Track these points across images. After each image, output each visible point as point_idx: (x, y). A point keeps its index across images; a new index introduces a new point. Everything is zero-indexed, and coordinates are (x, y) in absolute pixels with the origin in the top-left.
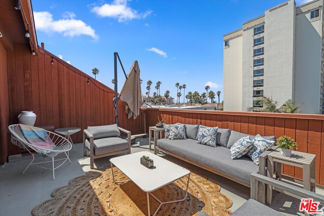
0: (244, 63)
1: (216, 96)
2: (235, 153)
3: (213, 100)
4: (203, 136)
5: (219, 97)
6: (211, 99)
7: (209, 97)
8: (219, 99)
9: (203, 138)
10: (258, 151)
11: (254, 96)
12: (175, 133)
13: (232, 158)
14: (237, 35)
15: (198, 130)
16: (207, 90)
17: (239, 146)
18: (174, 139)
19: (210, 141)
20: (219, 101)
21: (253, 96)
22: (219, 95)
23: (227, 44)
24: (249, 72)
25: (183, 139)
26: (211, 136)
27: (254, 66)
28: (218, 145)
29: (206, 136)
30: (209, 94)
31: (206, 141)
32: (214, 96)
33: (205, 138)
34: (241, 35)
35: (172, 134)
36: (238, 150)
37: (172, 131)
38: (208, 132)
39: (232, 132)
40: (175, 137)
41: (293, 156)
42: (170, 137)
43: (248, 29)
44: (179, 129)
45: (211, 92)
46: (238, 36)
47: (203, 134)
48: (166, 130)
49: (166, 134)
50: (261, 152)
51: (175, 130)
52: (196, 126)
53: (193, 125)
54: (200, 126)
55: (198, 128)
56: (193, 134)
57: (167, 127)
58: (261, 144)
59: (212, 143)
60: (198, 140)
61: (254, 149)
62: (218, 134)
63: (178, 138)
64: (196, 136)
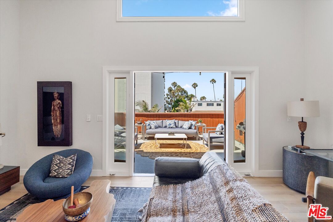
2: (188, 127)
4: (170, 124)
12: (155, 125)
13: (187, 129)
17: (188, 125)
25: (158, 128)
26: (173, 124)
28: (176, 127)
31: (172, 126)
38: (172, 122)
39: (179, 121)
41: (202, 124)
48: (147, 125)
49: (148, 127)
50: (194, 125)
51: (153, 124)
52: (161, 121)
53: (160, 121)
54: (166, 120)
55: (162, 122)
56: (161, 125)
57: (147, 122)
58: (194, 123)
59: (174, 126)
60: (168, 127)
61: (192, 125)
62: (175, 123)
63: (156, 128)
64: (163, 125)
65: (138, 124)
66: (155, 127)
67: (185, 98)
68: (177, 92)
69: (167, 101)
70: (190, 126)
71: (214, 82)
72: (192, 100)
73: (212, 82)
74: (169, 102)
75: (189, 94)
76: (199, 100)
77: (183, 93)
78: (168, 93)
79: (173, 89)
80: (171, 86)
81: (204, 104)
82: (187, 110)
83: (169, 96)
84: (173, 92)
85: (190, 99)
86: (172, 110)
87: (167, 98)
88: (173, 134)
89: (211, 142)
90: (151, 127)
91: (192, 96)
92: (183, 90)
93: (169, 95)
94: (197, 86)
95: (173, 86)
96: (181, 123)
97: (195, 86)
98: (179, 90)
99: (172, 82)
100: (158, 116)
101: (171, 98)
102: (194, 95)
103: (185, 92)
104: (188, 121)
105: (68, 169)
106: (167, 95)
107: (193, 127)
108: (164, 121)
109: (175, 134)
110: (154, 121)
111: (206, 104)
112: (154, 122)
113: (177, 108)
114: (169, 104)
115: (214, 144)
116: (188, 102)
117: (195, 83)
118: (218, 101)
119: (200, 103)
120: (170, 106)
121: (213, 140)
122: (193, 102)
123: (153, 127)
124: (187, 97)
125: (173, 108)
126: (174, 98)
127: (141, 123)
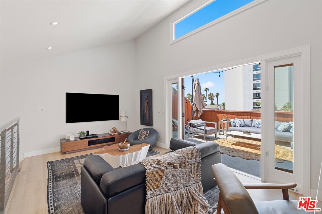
1: (215, 98)
2: (282, 129)
3: (212, 101)
5: (217, 99)
6: (211, 101)
7: (209, 98)
8: (218, 101)
13: (281, 131)
15: (252, 122)
16: (206, 92)
17: (284, 126)
18: (240, 127)
20: (218, 102)
21: (253, 98)
22: (217, 97)
25: (244, 126)
27: (254, 71)
30: (209, 96)
32: (213, 98)
42: (237, 126)
45: (211, 94)
47: (259, 123)
48: (232, 122)
49: (232, 125)
51: (239, 122)
52: (251, 119)
53: (248, 119)
54: (256, 119)
55: (252, 120)
56: (249, 124)
57: (232, 120)
60: (256, 126)
63: (242, 126)
64: (252, 124)
65: (223, 120)
66: (240, 125)
88: (249, 133)
100: (249, 114)
105: (144, 137)
109: (251, 134)
110: (240, 119)
112: (240, 121)
123: (237, 124)
127: (226, 120)
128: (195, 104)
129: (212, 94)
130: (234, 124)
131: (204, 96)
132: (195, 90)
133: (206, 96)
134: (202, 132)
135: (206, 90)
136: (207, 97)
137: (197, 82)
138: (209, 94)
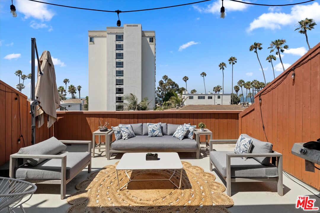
0: (108, 62)
1: (77, 91)
2: (182, 136)
3: (74, 95)
4: (154, 131)
5: (80, 92)
6: (72, 94)
7: (69, 91)
8: (80, 95)
9: (154, 132)
10: (191, 132)
11: (117, 93)
12: (128, 133)
13: (181, 139)
14: (101, 35)
15: (142, 127)
16: (66, 84)
17: (182, 132)
18: (129, 138)
19: (159, 133)
21: (115, 92)
22: (79, 90)
23: (91, 40)
24: (113, 71)
25: (134, 137)
26: (159, 130)
27: (116, 67)
28: (163, 134)
29: (155, 131)
30: (69, 88)
31: (156, 134)
32: (75, 91)
33: (155, 132)
34: (105, 37)
35: (126, 134)
36: (182, 134)
37: (125, 132)
38: (156, 127)
39: (168, 124)
40: (129, 137)
41: (205, 131)
42: (124, 138)
43: (111, 33)
44: (129, 129)
45: (72, 86)
46: (102, 37)
47: (153, 129)
48: (116, 132)
49: (117, 136)
50: (192, 132)
51: (126, 130)
52: (140, 124)
54: (148, 124)
55: (142, 126)
56: (139, 131)
57: (116, 128)
58: (191, 128)
59: (160, 134)
60: (150, 134)
61: (188, 132)
62: (162, 128)
63: (130, 137)
64: (142, 132)
65: (101, 131)
66: (129, 135)
67: (176, 91)
68: (168, 85)
69: (158, 95)
70: (186, 134)
71: (204, 76)
72: (183, 93)
73: (202, 75)
74: (160, 95)
75: (180, 87)
76: (190, 93)
77: (174, 86)
78: (159, 86)
79: (164, 82)
80: (163, 80)
81: (195, 97)
82: (178, 104)
83: (160, 90)
84: (164, 86)
85: (181, 92)
86: (163, 103)
87: (158, 91)
89: (233, 177)
90: (122, 136)
91: (183, 89)
92: (174, 83)
93: (160, 88)
94: (187, 79)
95: (164, 80)
96: (171, 127)
97: (186, 79)
98: (169, 83)
99: (163, 76)
101: (162, 92)
102: (185, 88)
103: (176, 85)
104: (182, 124)
106: (158, 88)
107: (191, 136)
108: (144, 124)
110: (127, 126)
111: (197, 97)
112: (127, 128)
113: (168, 102)
114: (160, 97)
115: (237, 180)
116: (179, 96)
117: (186, 77)
118: (209, 93)
119: (191, 96)
120: (161, 99)
121: (237, 173)
122: (184, 95)
123: (125, 135)
124: (178, 90)
125: (164, 101)
126: (165, 91)
127: (106, 130)
128: (39, 103)
129: (74, 86)
130: (120, 135)
131: (63, 89)
132: (41, 73)
133: (65, 89)
134: (55, 177)
135: (66, 81)
136: (67, 90)
137: (46, 58)
138: (70, 87)
